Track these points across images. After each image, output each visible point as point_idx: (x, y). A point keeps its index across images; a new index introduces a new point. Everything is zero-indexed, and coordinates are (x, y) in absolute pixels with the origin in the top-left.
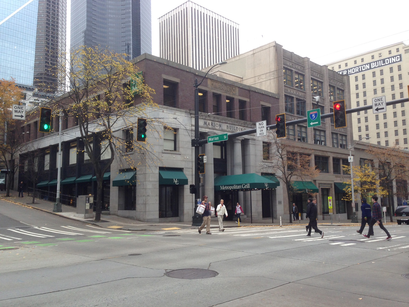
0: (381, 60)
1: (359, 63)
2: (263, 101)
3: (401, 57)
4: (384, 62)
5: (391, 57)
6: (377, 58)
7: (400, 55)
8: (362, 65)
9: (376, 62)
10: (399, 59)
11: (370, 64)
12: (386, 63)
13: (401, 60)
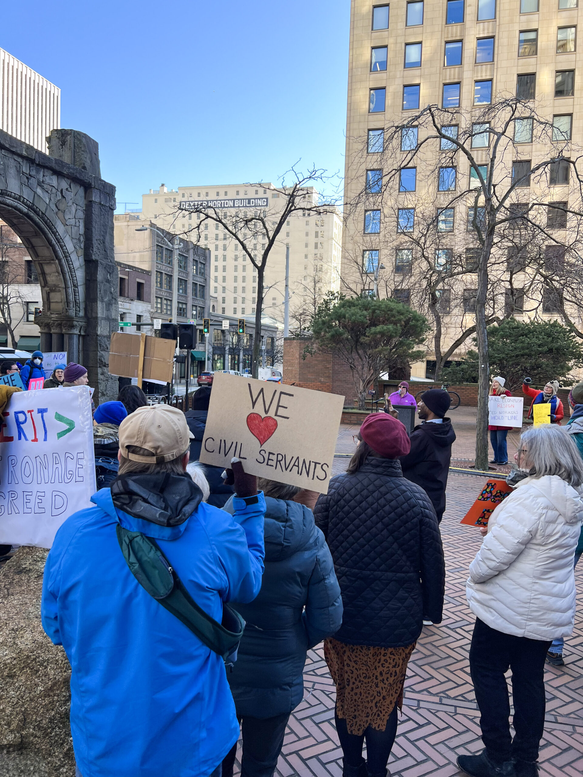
0: (246, 199)
1: (222, 197)
2: (139, 278)
3: (267, 202)
4: (249, 203)
5: (257, 199)
6: (242, 196)
7: (267, 199)
8: (225, 200)
9: (241, 200)
10: (265, 203)
11: (234, 200)
12: (251, 205)
13: (267, 205)
